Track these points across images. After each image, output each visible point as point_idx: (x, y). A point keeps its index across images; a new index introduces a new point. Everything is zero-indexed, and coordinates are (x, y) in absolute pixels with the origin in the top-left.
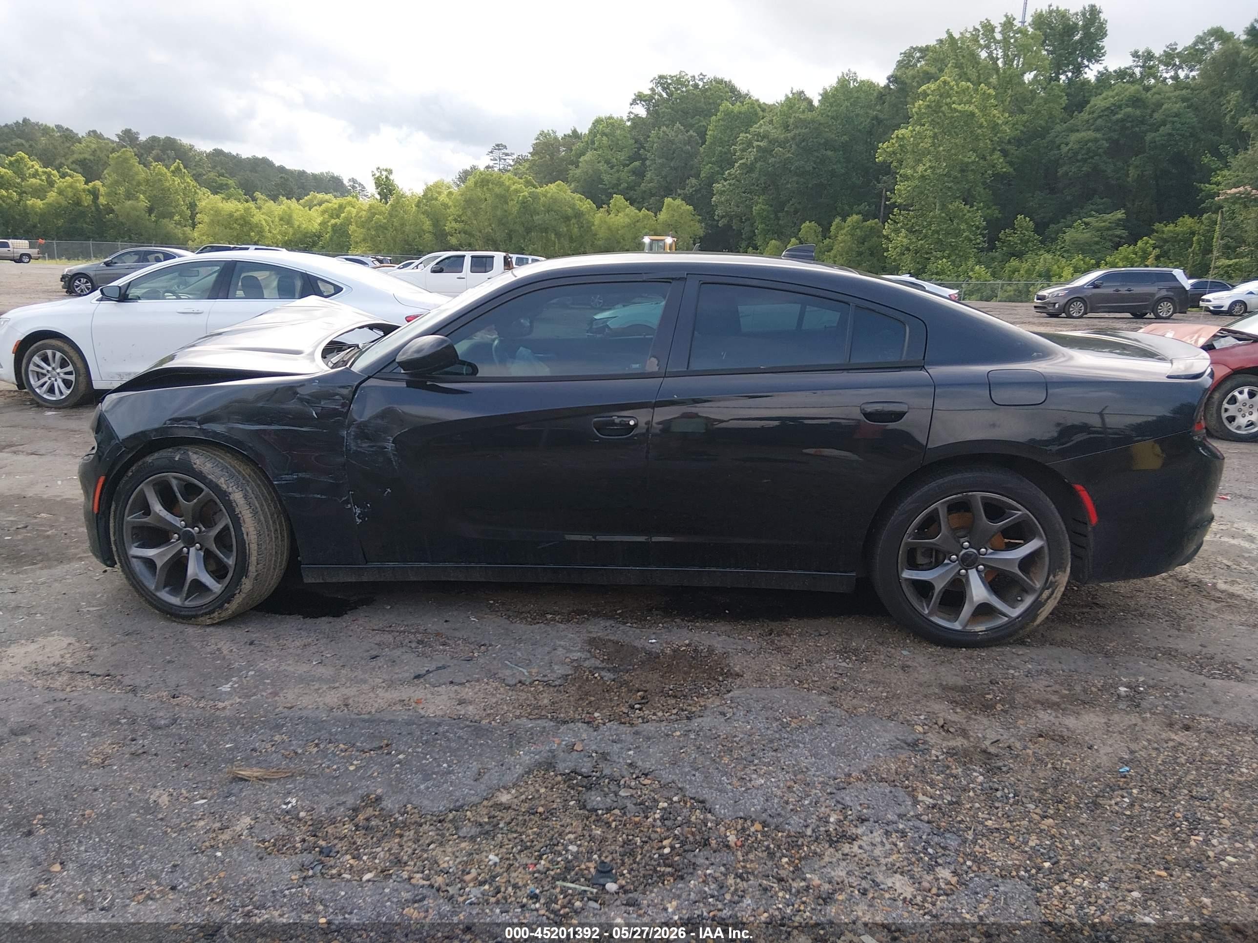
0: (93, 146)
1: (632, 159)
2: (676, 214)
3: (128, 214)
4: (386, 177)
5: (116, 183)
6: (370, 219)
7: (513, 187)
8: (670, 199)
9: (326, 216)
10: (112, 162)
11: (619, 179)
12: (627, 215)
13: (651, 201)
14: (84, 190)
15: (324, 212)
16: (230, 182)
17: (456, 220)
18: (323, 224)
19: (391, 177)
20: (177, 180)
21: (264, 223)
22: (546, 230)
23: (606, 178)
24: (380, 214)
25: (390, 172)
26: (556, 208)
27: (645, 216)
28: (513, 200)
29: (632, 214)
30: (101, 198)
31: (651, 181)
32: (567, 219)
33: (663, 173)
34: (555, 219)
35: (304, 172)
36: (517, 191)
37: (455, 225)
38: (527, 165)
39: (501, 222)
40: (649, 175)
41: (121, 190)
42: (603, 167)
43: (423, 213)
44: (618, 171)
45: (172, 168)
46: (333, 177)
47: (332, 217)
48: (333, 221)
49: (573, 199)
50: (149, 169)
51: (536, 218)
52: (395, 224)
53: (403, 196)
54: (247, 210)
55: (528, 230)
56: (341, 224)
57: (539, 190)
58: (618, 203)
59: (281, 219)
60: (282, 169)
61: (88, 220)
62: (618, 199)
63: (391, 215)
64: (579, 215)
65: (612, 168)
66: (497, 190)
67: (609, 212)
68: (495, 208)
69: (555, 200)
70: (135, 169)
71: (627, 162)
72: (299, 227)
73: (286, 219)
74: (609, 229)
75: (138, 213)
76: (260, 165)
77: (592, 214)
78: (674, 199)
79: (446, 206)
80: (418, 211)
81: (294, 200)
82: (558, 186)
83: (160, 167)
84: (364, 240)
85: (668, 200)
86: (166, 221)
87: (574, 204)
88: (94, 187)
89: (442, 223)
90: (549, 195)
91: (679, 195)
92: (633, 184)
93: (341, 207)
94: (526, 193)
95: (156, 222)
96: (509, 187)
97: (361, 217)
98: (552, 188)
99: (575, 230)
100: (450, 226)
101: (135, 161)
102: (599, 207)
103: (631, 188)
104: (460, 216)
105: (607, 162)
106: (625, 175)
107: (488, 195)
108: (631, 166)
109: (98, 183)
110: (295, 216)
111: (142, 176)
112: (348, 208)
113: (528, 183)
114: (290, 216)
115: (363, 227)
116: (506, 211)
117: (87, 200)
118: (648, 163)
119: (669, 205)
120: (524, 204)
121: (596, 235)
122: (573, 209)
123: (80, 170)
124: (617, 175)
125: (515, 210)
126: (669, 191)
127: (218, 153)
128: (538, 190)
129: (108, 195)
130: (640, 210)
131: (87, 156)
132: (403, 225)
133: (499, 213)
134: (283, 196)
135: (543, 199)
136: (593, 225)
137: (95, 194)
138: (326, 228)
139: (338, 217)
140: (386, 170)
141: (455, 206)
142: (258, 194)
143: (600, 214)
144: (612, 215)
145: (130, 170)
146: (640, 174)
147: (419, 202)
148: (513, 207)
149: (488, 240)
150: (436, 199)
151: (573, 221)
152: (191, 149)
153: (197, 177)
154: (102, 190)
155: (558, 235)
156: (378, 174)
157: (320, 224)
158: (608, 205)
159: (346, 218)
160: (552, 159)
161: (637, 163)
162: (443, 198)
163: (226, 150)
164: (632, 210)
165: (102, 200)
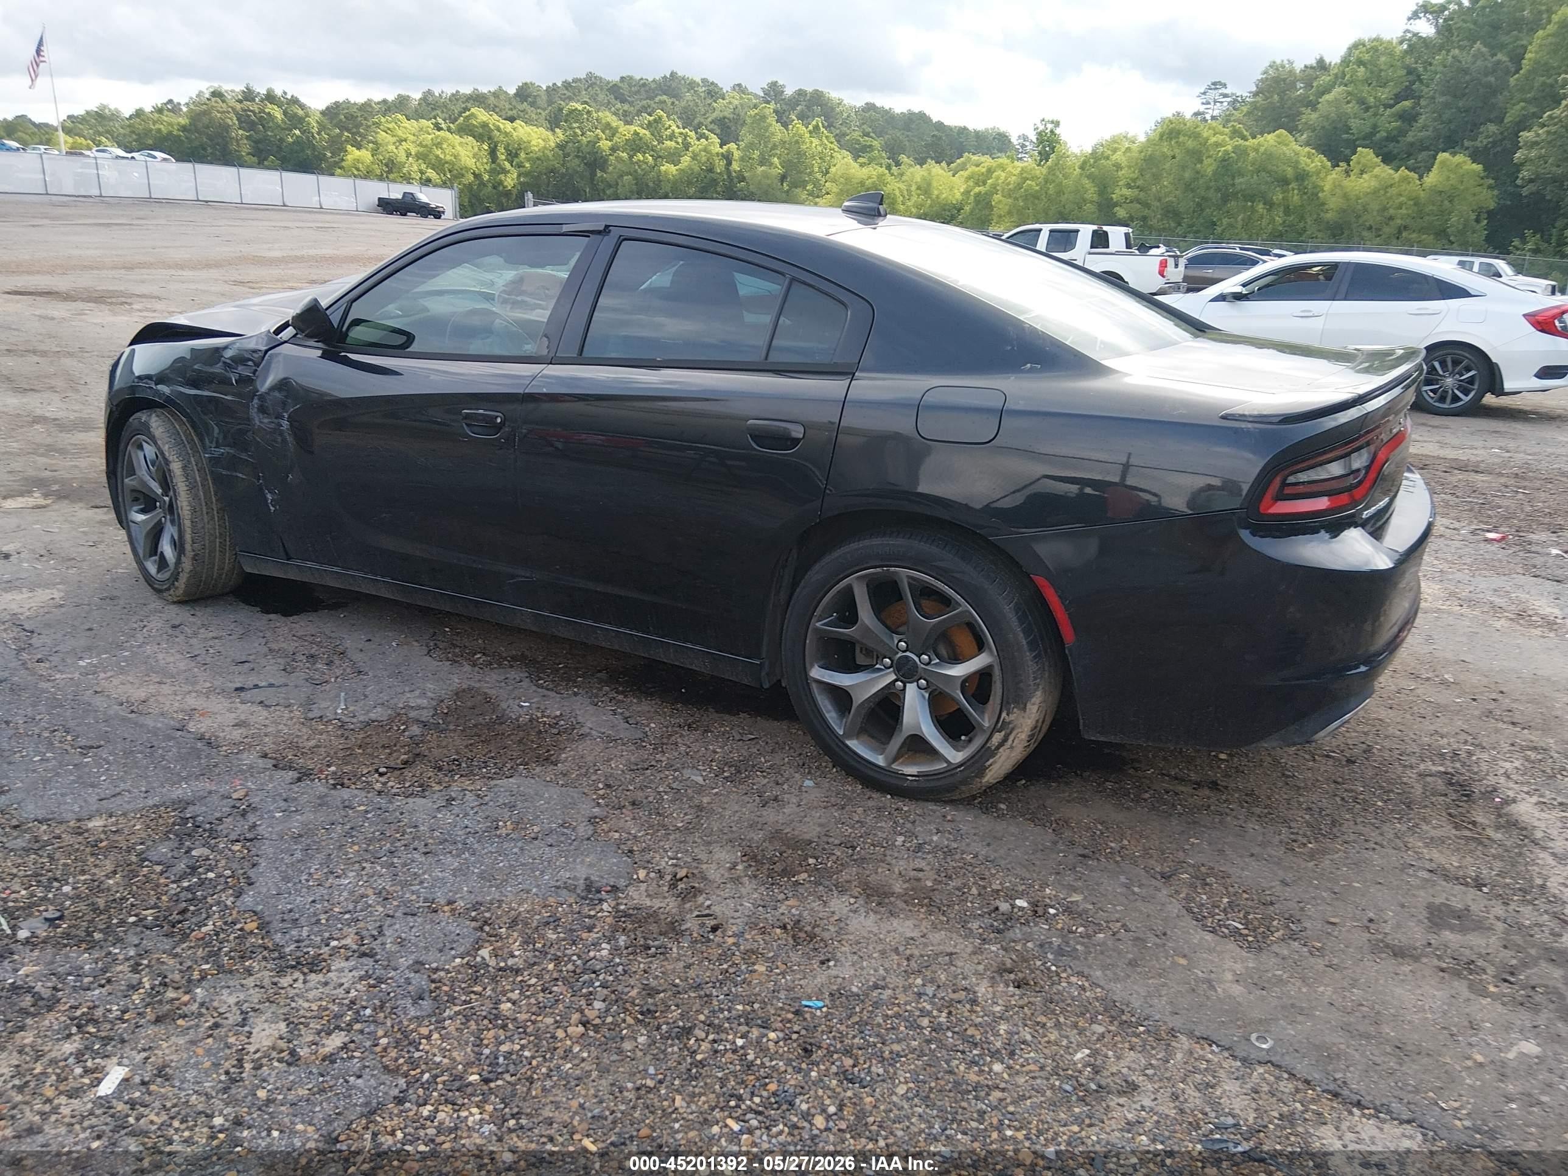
0: (736, 102)
1: (1398, 98)
2: (1452, 176)
3: (760, 182)
4: (1052, 131)
5: (751, 146)
6: (1019, 186)
7: (1213, 139)
8: (1446, 155)
9: (971, 183)
10: (749, 121)
11: (1375, 126)
12: (1376, 176)
13: (1420, 158)
14: (717, 154)
15: (969, 178)
16: (875, 143)
17: (1129, 186)
18: (967, 193)
19: (1057, 131)
20: (816, 141)
21: (897, 192)
22: (1252, 198)
23: (1354, 123)
24: (1032, 179)
25: (1057, 124)
26: (1270, 167)
27: (1405, 179)
28: (1209, 157)
29: (1383, 175)
30: (734, 163)
31: (1425, 127)
32: (1284, 182)
33: (1445, 117)
34: (1267, 183)
35: (965, 128)
36: (1217, 145)
37: (1126, 192)
38: (1245, 109)
39: (1189, 187)
40: (1422, 120)
41: (756, 154)
42: (1351, 108)
43: (1088, 177)
44: (1375, 115)
45: (811, 127)
46: (1000, 134)
47: (977, 184)
48: (977, 189)
49: (1297, 154)
50: (787, 130)
51: (1238, 181)
52: (1051, 192)
53: (1065, 156)
54: (880, 176)
55: (1225, 199)
56: (986, 193)
57: (1252, 142)
58: (1363, 160)
59: (918, 188)
60: (940, 126)
61: (719, 189)
62: (1365, 154)
63: (1046, 181)
64: (1302, 177)
65: (1367, 109)
66: (1190, 144)
67: (1347, 173)
68: (1184, 168)
69: (1269, 156)
70: (771, 129)
71: (1392, 102)
72: (938, 197)
73: (925, 189)
74: (1346, 196)
75: (769, 182)
76: (916, 121)
77: (1322, 175)
78: (1454, 154)
79: (1118, 167)
80: (1081, 175)
81: (944, 164)
82: (1278, 136)
83: (799, 126)
84: (1010, 213)
85: (1442, 156)
86: (799, 190)
87: (1297, 162)
88: (729, 152)
89: (1109, 190)
90: (1262, 149)
91: (1467, 148)
92: (1395, 133)
93: (990, 171)
94: (1229, 148)
95: (787, 191)
96: (1207, 139)
97: (1009, 184)
98: (1269, 140)
99: (1296, 199)
100: (1120, 192)
101: (772, 120)
102: (1336, 165)
103: (1392, 138)
104: (1134, 180)
105: (1362, 102)
106: (1387, 122)
107: (1177, 151)
108: (1398, 107)
109: (732, 146)
110: (935, 184)
111: (778, 137)
112: (999, 173)
113: (1235, 133)
114: (929, 184)
115: (1010, 197)
116: (1198, 172)
117: (720, 166)
118: (1423, 102)
119: (1443, 163)
120: (1225, 163)
121: (1323, 204)
122: (1295, 168)
123: (718, 131)
124: (1373, 120)
125: (1209, 171)
126: (1451, 144)
127: (870, 107)
128: (1247, 143)
129: (742, 159)
130: (1397, 171)
131: (726, 114)
132: (1060, 192)
133: (1187, 175)
134: (932, 159)
135: (1252, 155)
136: (1323, 191)
137: (728, 158)
138: (968, 198)
139: (984, 183)
140: (1052, 122)
141: (1129, 167)
142: (903, 158)
143: (1336, 174)
144: (1353, 177)
145: (766, 130)
146: (1407, 118)
147: (1085, 162)
148: (1209, 167)
149: (1168, 212)
150: (1107, 158)
151: (1293, 185)
152: (840, 104)
153: (839, 138)
154: (737, 154)
155: (1270, 205)
156: (1041, 128)
157: (962, 194)
158: (1348, 162)
159: (994, 186)
160: (1281, 99)
161: (1407, 104)
162: (1118, 157)
163: (878, 105)
164: (1385, 171)
165: (735, 166)
